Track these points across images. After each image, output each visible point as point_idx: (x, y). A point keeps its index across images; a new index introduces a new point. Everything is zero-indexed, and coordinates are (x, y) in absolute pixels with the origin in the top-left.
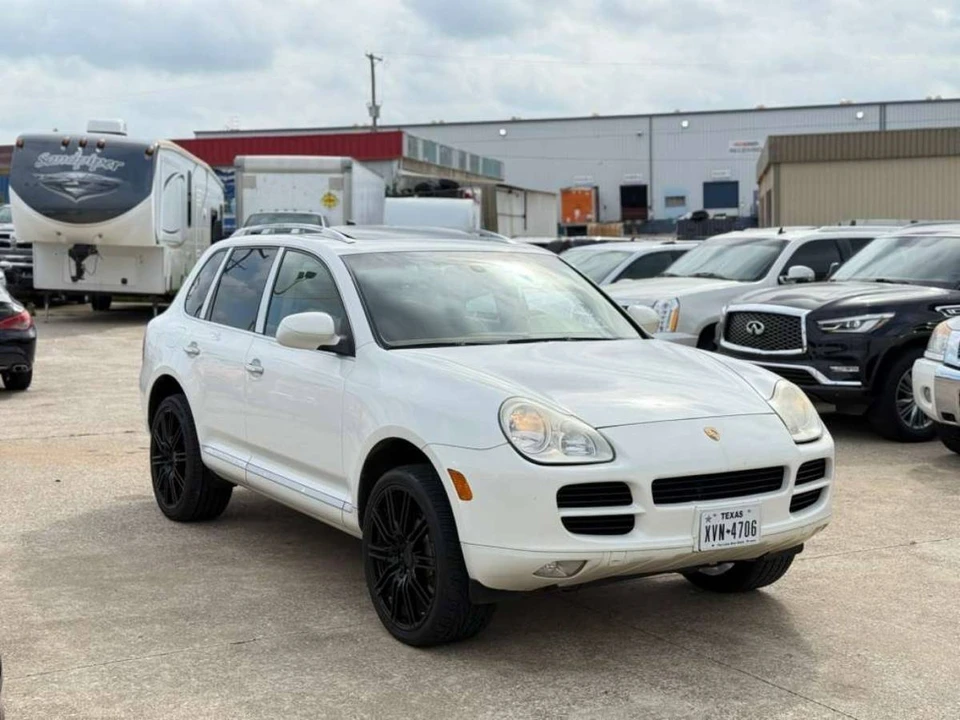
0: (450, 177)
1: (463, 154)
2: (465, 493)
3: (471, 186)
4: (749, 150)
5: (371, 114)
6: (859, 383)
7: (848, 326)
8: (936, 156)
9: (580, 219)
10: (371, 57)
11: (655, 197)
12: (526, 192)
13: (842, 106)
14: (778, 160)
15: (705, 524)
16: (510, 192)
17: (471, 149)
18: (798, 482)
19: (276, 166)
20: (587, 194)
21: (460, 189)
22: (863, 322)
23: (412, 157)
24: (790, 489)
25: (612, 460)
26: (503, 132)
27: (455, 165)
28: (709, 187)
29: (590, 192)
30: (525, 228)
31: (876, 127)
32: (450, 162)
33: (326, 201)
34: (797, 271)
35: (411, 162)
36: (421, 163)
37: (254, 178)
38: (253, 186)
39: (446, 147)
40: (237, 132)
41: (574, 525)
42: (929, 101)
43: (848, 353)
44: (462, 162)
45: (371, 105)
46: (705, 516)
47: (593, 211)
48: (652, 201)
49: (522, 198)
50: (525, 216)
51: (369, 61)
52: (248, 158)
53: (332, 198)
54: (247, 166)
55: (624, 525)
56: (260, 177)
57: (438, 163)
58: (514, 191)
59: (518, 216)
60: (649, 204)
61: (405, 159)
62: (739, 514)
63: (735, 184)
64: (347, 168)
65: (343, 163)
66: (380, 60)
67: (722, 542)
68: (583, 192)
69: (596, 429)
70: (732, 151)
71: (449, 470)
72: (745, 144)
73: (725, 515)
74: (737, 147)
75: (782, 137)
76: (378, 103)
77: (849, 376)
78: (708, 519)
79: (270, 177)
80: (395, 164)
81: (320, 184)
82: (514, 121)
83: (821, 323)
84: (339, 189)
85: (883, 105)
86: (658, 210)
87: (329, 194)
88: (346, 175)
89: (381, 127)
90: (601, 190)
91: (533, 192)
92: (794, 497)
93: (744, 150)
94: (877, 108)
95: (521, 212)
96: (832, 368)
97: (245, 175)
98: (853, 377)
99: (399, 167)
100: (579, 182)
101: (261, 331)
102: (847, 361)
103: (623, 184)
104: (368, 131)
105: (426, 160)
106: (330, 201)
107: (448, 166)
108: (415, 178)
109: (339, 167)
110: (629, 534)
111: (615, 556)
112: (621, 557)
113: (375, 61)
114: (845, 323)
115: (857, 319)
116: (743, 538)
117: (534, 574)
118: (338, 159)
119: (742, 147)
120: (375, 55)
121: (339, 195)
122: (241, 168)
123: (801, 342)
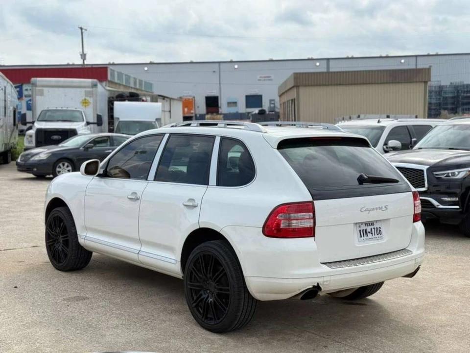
0: (133, 91)
1: (135, 79)
3: (145, 95)
4: (267, 80)
5: (82, 58)
6: (458, 207)
7: (450, 175)
8: (372, 83)
9: (188, 113)
10: (81, 29)
11: (222, 102)
12: (171, 99)
13: (309, 59)
14: (299, 85)
16: (164, 99)
17: (139, 77)
19: (54, 84)
20: (191, 100)
21: (140, 97)
22: (459, 172)
23: (112, 80)
26: (146, 69)
27: (132, 85)
28: (248, 98)
29: (192, 99)
30: (170, 117)
31: (325, 70)
32: (130, 83)
33: (83, 103)
34: (393, 143)
35: (112, 83)
36: (116, 84)
37: (43, 90)
38: (42, 94)
39: (128, 76)
40: (4, 66)
42: (348, 58)
43: (452, 190)
44: (135, 83)
45: (82, 53)
47: (194, 109)
48: (221, 104)
49: (168, 102)
50: (170, 111)
51: (80, 30)
52: (39, 79)
53: (86, 101)
54: (38, 83)
56: (46, 90)
57: (124, 83)
58: (166, 98)
59: (167, 111)
60: (219, 105)
61: (109, 81)
63: (261, 97)
64: (95, 86)
65: (92, 83)
66: (86, 30)
68: (189, 99)
70: (259, 80)
72: (265, 77)
74: (261, 78)
75: (300, 73)
76: (85, 52)
77: (452, 203)
79: (51, 89)
80: (104, 84)
81: (80, 94)
82: (151, 63)
83: (435, 173)
84: (90, 97)
85: (328, 59)
86: (224, 108)
87: (85, 99)
88: (94, 89)
89: (87, 65)
90: (196, 99)
91: (173, 99)
93: (264, 80)
94: (325, 62)
95: (169, 110)
96: (443, 198)
97: (37, 88)
98: (454, 203)
99: (106, 85)
100: (185, 94)
102: (450, 195)
103: (206, 95)
104: (80, 67)
105: (119, 82)
106: (86, 103)
107: (128, 85)
108: (114, 91)
109: (90, 85)
113: (83, 30)
114: (448, 173)
115: (456, 171)
118: (90, 80)
119: (263, 78)
120: (83, 27)
121: (91, 100)
122: (34, 85)
123: (424, 184)
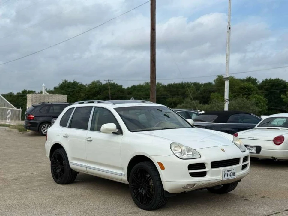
2: (163, 168)
15: (224, 173)
18: (243, 162)
24: (241, 164)
25: (200, 157)
41: (192, 175)
46: (224, 171)
55: (204, 174)
62: (231, 170)
67: (228, 178)
69: (195, 150)
71: (158, 162)
73: (228, 171)
78: (224, 172)
92: (243, 166)
101: (90, 129)
110: (205, 176)
111: (203, 182)
112: (204, 182)
116: (232, 177)
117: (182, 188)
